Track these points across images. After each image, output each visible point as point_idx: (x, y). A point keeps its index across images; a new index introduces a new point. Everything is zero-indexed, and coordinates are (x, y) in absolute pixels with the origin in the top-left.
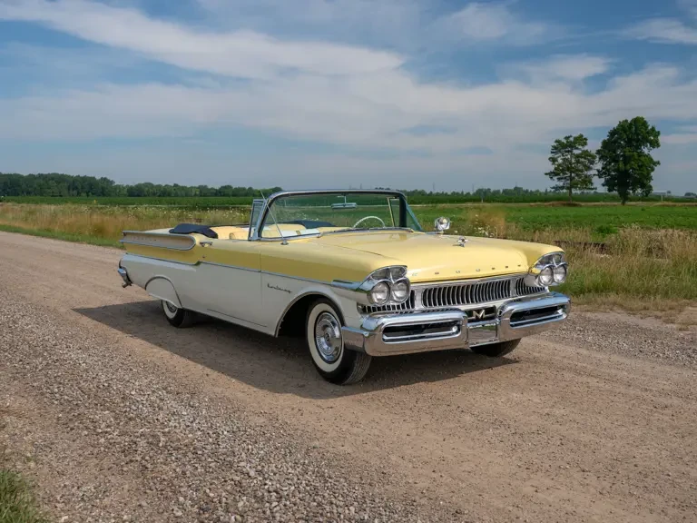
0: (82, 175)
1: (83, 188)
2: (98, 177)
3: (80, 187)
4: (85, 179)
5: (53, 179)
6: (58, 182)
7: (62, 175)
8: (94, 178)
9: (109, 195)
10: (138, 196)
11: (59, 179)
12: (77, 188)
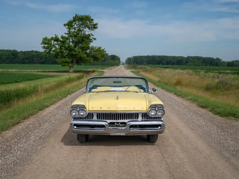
0: (208, 57)
1: (208, 62)
2: (215, 58)
3: (207, 62)
4: (209, 58)
5: (196, 58)
6: (198, 60)
7: (200, 57)
8: (213, 58)
9: (219, 66)
10: (232, 66)
11: (198, 59)
12: (205, 62)
